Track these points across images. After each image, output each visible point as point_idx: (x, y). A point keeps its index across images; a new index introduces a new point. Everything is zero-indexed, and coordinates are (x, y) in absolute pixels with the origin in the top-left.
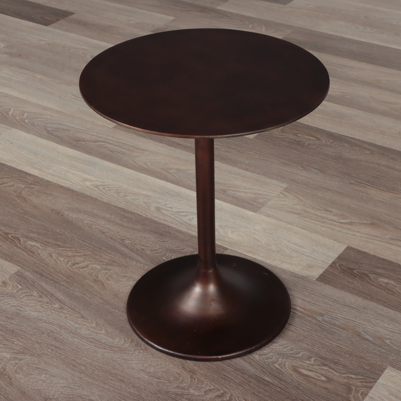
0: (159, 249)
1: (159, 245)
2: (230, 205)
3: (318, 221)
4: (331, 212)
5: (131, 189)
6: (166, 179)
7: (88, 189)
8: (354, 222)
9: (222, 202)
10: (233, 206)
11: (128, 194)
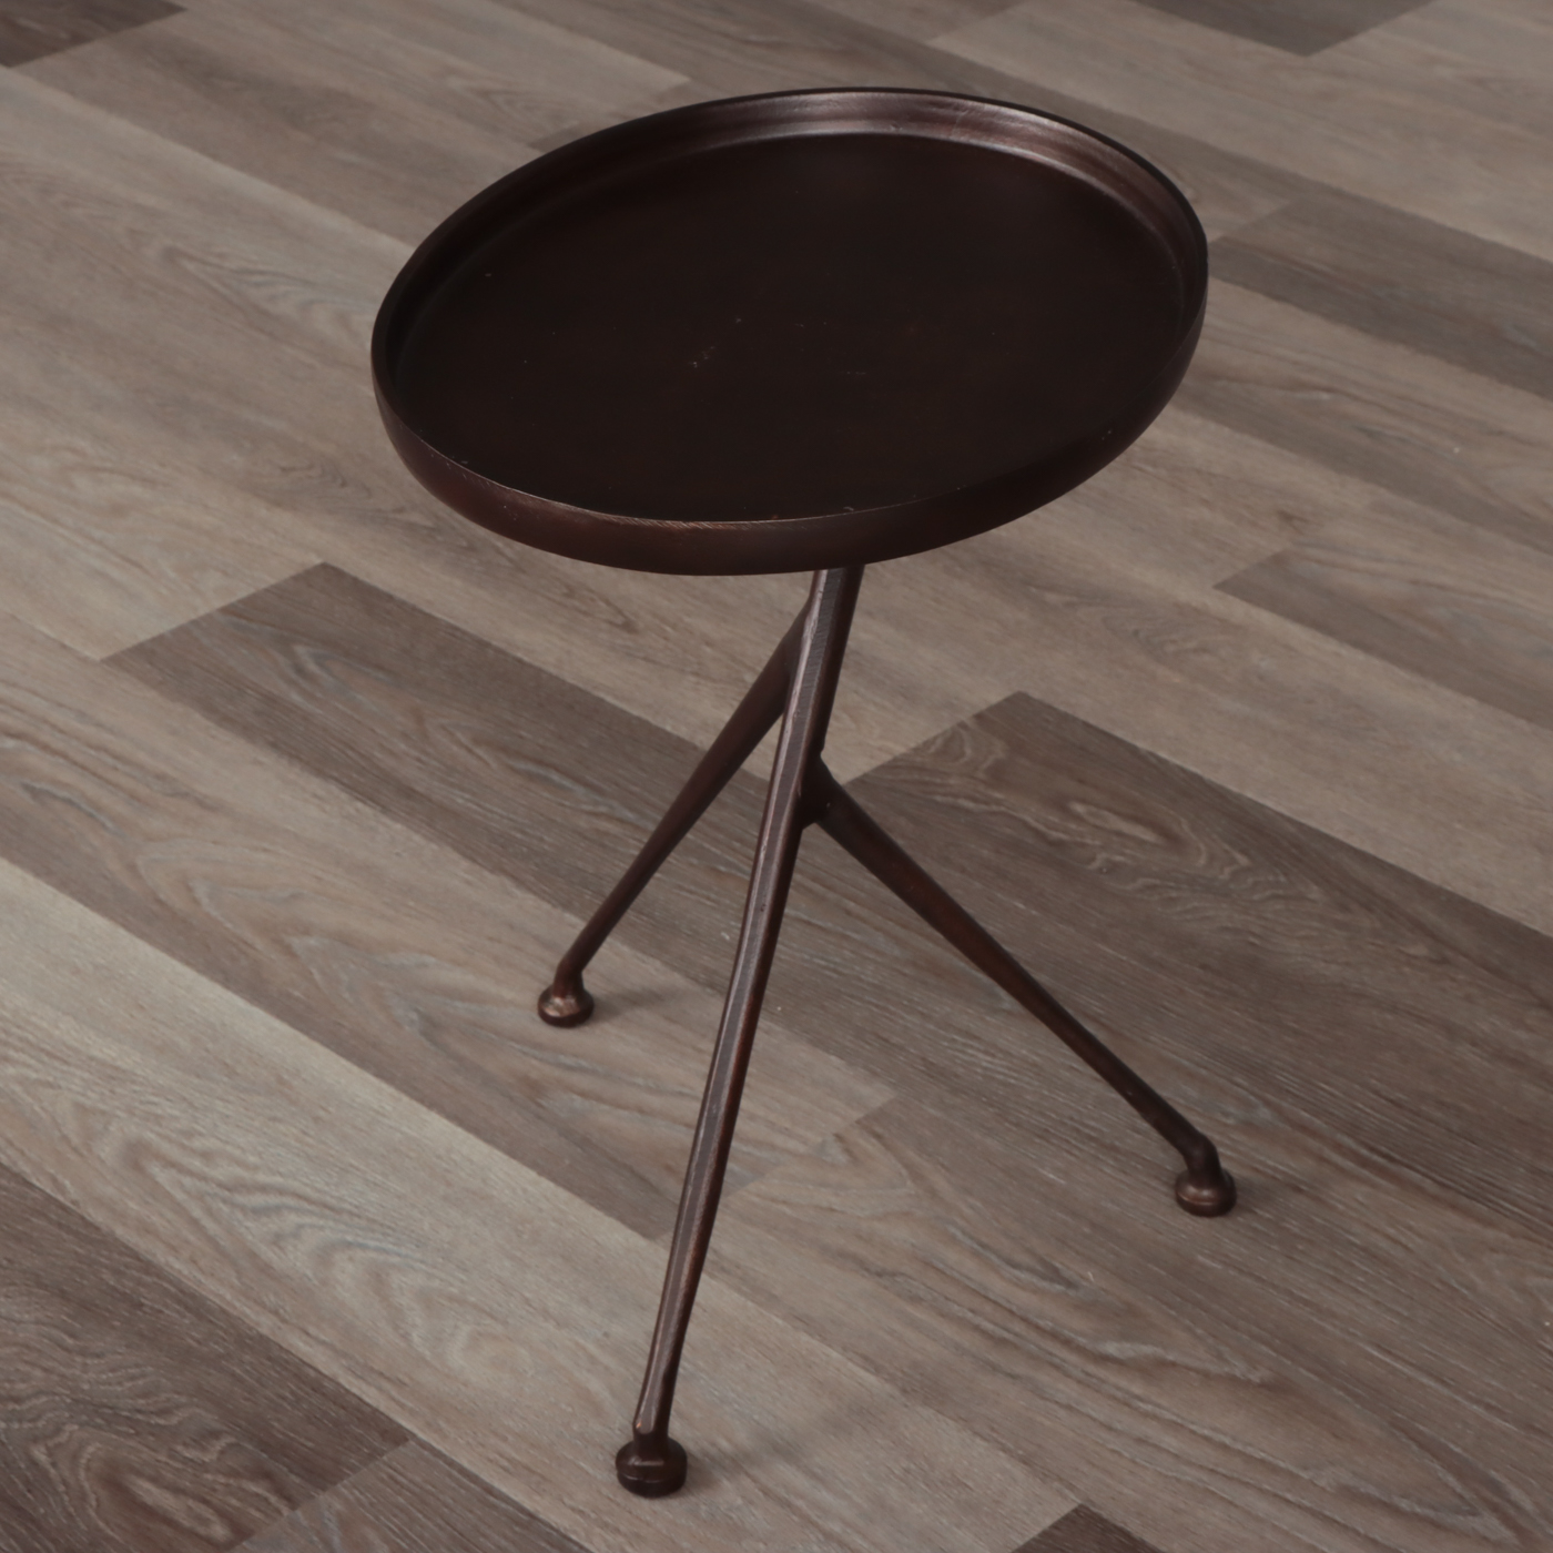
0: (38, 1393)
1: (45, 1370)
2: (533, 1174)
3: (977, 1328)
4: (1070, 1284)
5: (45, 1025)
6: (256, 989)
8: (1173, 1364)
9: (498, 1155)
10: (547, 1184)
11: (17, 1049)
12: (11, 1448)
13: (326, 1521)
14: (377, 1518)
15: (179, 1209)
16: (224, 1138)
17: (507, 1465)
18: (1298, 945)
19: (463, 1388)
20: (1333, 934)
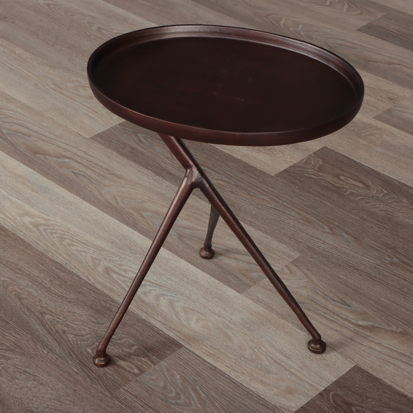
0: (88, 334)
1: (89, 328)
2: (209, 276)
3: (326, 317)
4: (349, 306)
5: (82, 236)
6: (135, 226)
7: (23, 228)
8: (377, 327)
10: (212, 278)
11: (75, 242)
12: (82, 348)
13: (163, 368)
14: (176, 368)
15: (120, 285)
16: (130, 266)
17: (208, 354)
18: (401, 215)
19: (195, 333)
20: (410, 212)
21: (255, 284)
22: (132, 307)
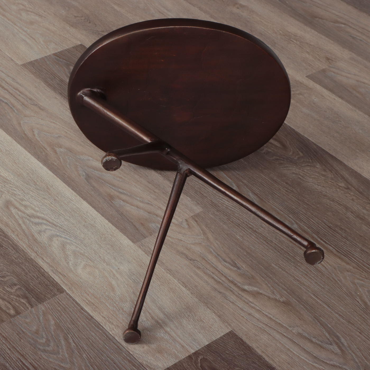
2: (107, 221)
3: (213, 278)
4: (238, 268)
6: (45, 161)
8: (261, 294)
9: (99, 215)
13: (40, 312)
14: (53, 313)
15: (16, 221)
16: (31, 202)
17: (88, 302)
18: (311, 180)
19: (80, 279)
20: (321, 178)
21: (151, 235)
22: (23, 245)
